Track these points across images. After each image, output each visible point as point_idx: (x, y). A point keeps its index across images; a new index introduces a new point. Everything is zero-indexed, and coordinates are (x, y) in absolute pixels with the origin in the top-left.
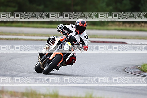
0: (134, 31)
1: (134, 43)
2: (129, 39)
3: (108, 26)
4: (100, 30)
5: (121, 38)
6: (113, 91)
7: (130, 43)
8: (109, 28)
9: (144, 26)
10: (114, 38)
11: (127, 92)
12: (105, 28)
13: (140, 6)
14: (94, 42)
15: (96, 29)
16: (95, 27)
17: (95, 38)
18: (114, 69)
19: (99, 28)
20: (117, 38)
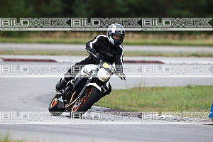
0: (66, 43)
1: (66, 61)
2: (59, 55)
3: (29, 37)
4: (16, 42)
5: (48, 54)
6: (38, 131)
7: (61, 61)
8: (30, 40)
9: (80, 37)
10: (38, 54)
11: (59, 133)
12: (24, 39)
13: (74, 7)
14: (9, 60)
15: (11, 42)
16: (10, 39)
17: (10, 54)
18: (39, 99)
19: (15, 40)
20: (42, 54)
